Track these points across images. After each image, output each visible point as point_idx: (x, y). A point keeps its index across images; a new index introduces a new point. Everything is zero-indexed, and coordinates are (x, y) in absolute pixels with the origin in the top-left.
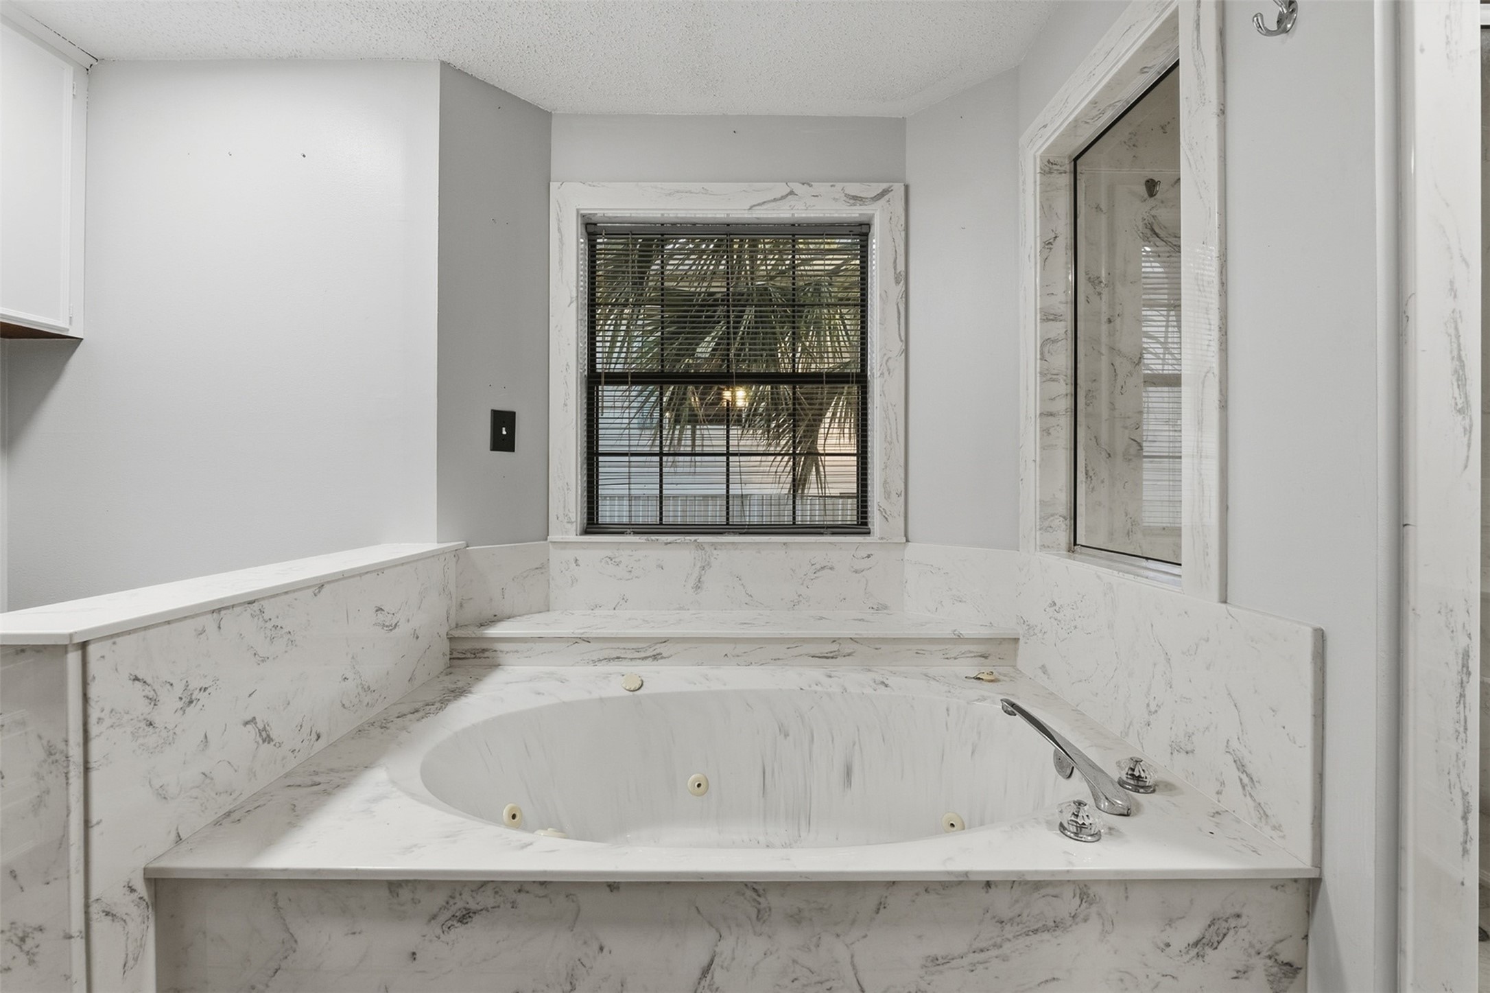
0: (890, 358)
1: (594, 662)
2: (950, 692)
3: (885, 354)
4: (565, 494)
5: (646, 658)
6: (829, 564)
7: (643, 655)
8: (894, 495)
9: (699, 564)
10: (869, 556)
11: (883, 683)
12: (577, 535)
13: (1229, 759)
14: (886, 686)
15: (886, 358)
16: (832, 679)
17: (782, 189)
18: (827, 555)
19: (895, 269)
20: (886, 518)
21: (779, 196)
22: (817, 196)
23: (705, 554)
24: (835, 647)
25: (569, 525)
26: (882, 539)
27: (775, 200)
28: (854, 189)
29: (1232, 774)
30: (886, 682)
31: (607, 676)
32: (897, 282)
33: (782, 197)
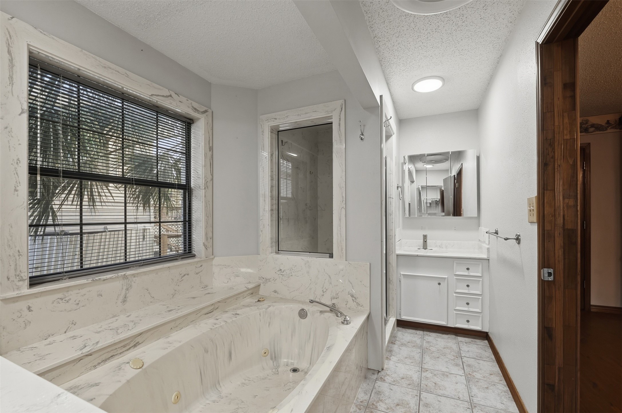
0: (207, 182)
1: (95, 366)
2: (258, 308)
3: (206, 180)
4: (16, 259)
5: (130, 348)
6: (187, 273)
7: (128, 347)
8: (209, 239)
9: (125, 288)
10: (201, 266)
11: (236, 314)
12: (28, 289)
13: (349, 296)
14: (238, 314)
15: (206, 182)
16: (218, 320)
17: (166, 92)
18: (186, 269)
19: (209, 145)
20: (207, 249)
21: (165, 95)
22: (181, 102)
23: (128, 281)
24: (212, 307)
25: (21, 283)
26: (207, 257)
27: (163, 96)
28: (196, 105)
29: (350, 299)
30: (237, 313)
31: (119, 368)
32: (210, 151)
33: (166, 96)
